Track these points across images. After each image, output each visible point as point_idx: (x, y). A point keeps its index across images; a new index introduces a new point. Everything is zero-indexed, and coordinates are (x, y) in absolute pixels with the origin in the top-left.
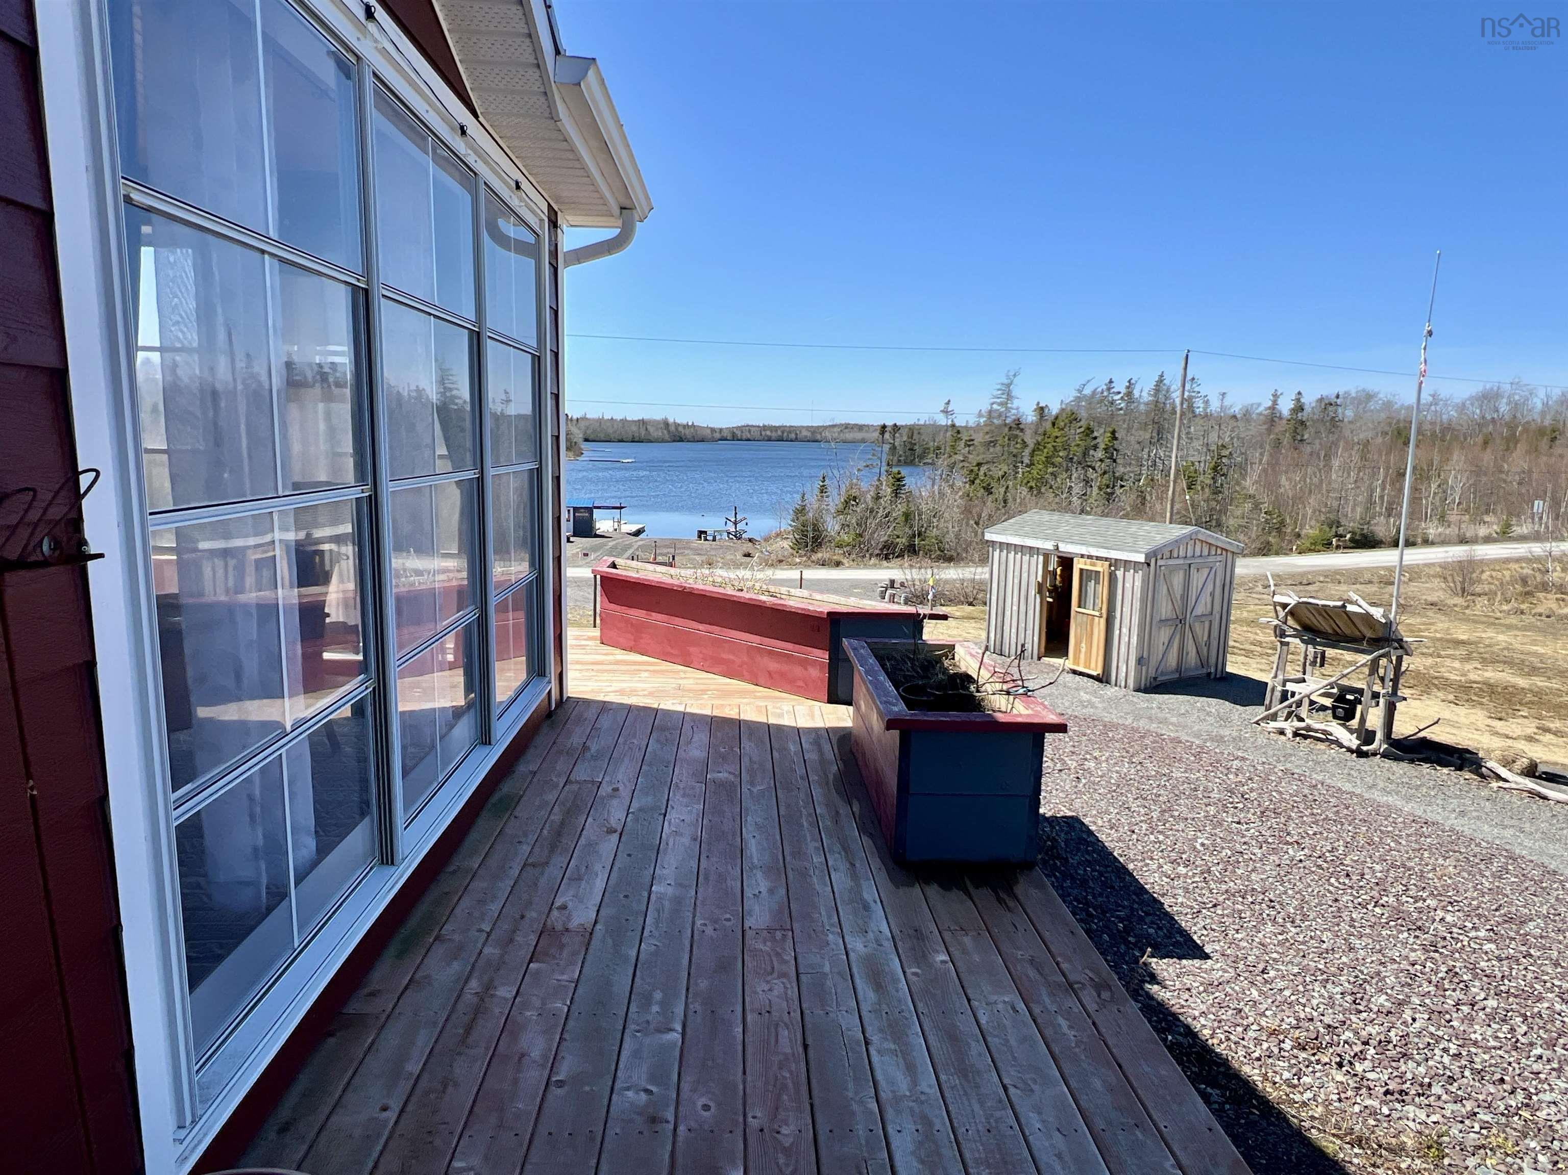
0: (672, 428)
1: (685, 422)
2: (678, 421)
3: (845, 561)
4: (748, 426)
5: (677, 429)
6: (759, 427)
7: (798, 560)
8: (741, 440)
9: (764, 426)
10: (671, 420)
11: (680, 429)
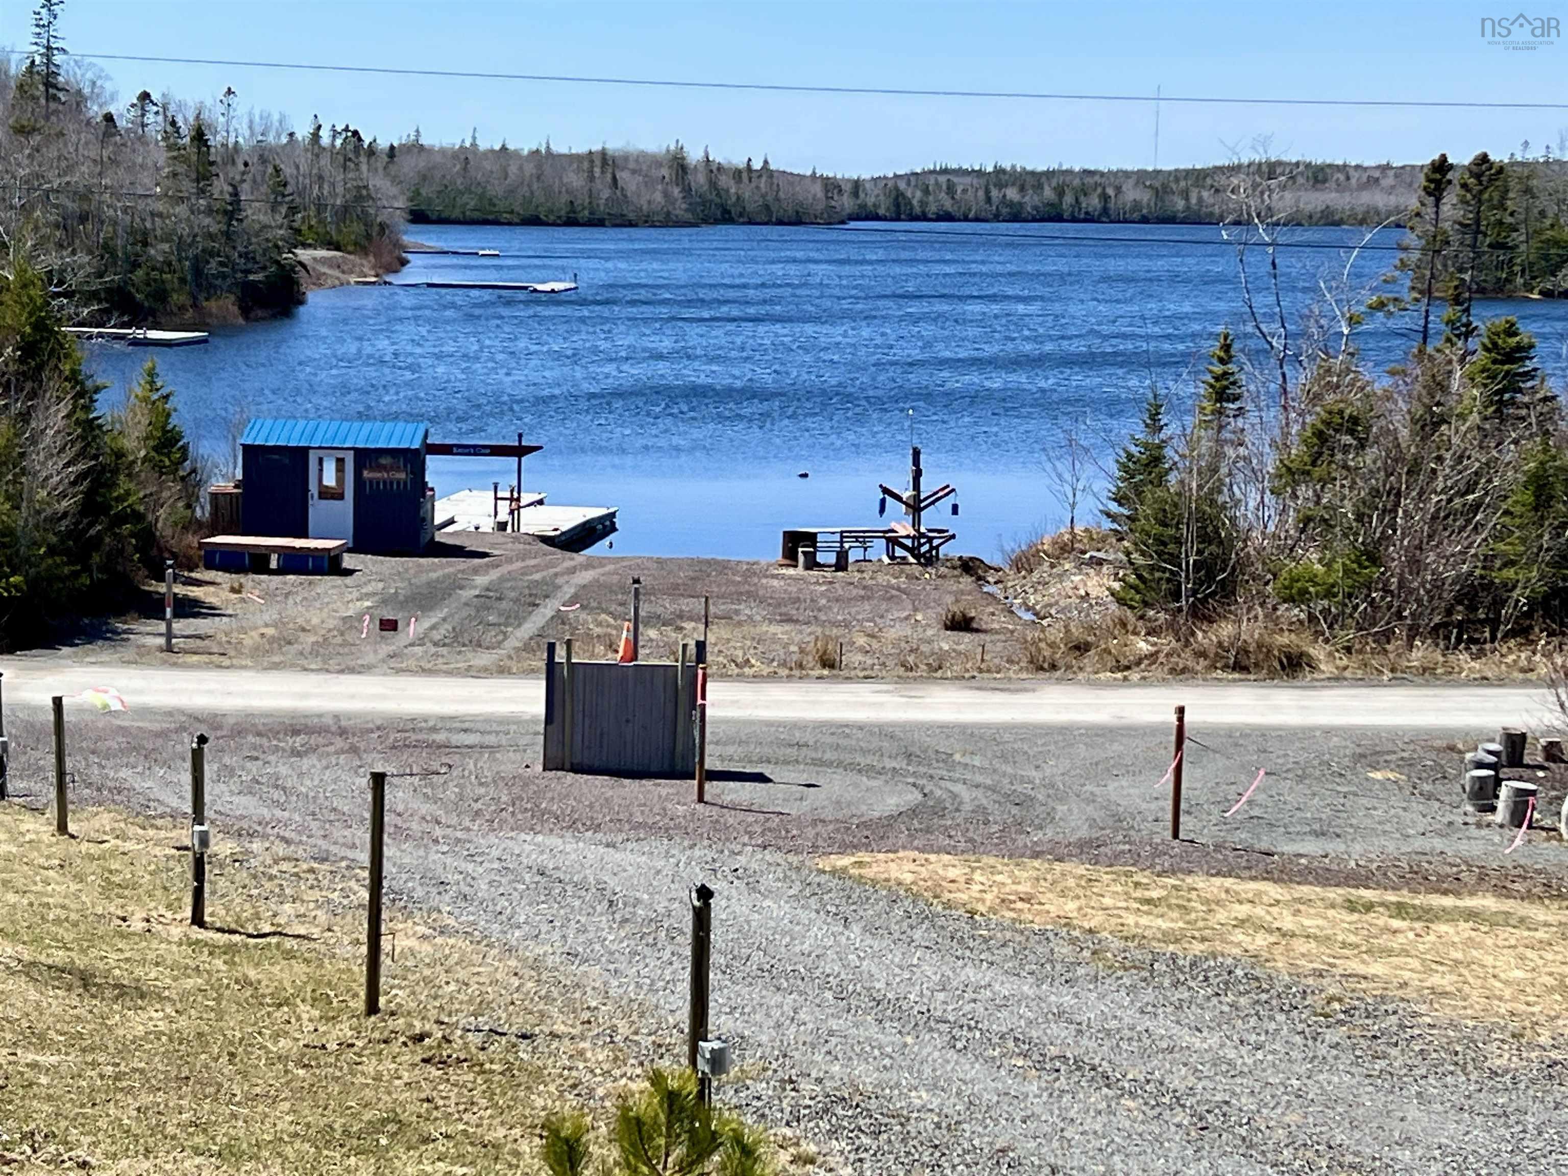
0: (700, 180)
1: (739, 161)
2: (717, 157)
3: (1318, 651)
4: (945, 171)
5: (713, 184)
6: (979, 173)
7: (1143, 646)
8: (924, 218)
9: (999, 171)
10: (694, 155)
11: (724, 181)
